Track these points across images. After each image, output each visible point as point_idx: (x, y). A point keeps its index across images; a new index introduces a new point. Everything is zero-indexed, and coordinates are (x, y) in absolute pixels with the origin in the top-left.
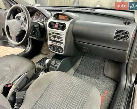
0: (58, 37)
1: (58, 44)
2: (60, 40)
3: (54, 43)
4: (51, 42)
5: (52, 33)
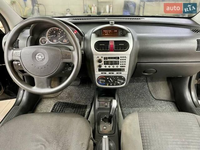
2: (121, 67)
3: (108, 73)
4: (102, 73)
5: (104, 58)
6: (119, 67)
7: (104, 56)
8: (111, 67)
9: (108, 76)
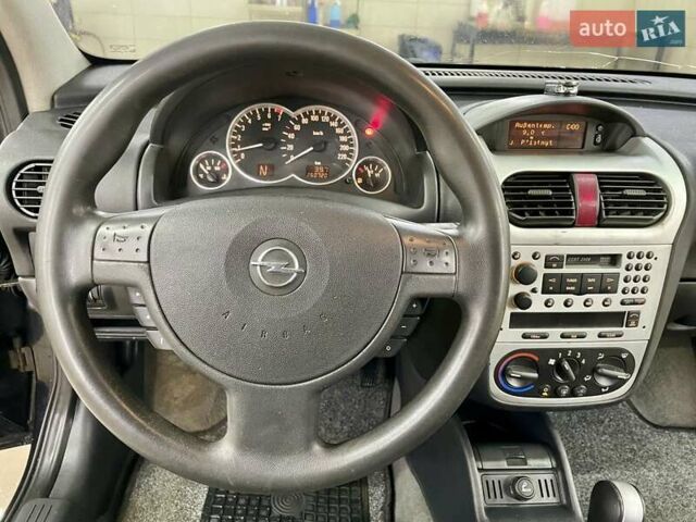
0: (604, 286)
1: (592, 338)
2: (623, 303)
3: (554, 338)
4: (525, 336)
5: (547, 257)
6: (615, 307)
7: (544, 251)
8: (578, 305)
9: (553, 352)
